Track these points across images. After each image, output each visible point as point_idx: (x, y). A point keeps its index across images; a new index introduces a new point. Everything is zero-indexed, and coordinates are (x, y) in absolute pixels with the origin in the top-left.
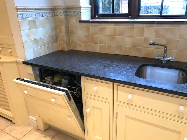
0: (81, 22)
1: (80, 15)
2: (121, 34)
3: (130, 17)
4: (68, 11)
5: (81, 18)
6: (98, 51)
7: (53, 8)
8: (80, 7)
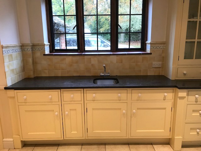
0: (45, 55)
2: (77, 62)
3: (79, 51)
4: (34, 47)
5: (45, 52)
6: (60, 75)
8: (45, 45)
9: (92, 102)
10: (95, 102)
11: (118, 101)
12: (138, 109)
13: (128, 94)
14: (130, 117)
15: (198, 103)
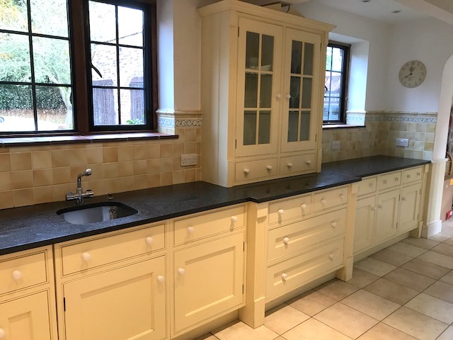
9: (80, 275)
10: (89, 273)
11: (146, 257)
12: (188, 263)
13: (168, 233)
14: (172, 289)
15: (283, 224)
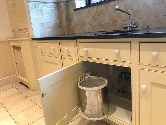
0: (76, 10)
1: (75, 5)
2: (101, 14)
4: (68, 3)
5: (75, 7)
7: (57, 2)
